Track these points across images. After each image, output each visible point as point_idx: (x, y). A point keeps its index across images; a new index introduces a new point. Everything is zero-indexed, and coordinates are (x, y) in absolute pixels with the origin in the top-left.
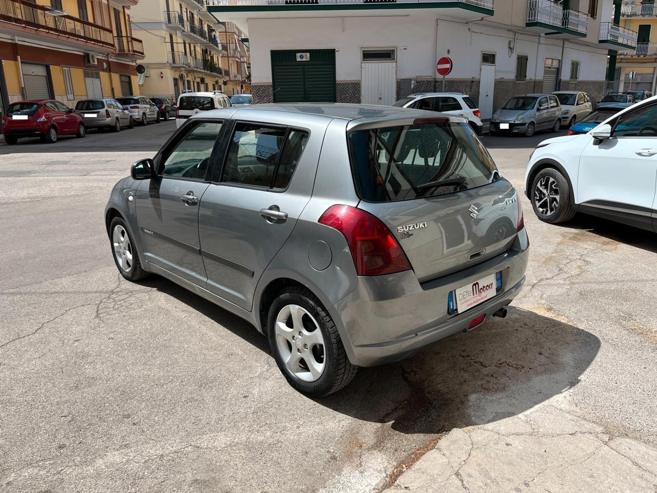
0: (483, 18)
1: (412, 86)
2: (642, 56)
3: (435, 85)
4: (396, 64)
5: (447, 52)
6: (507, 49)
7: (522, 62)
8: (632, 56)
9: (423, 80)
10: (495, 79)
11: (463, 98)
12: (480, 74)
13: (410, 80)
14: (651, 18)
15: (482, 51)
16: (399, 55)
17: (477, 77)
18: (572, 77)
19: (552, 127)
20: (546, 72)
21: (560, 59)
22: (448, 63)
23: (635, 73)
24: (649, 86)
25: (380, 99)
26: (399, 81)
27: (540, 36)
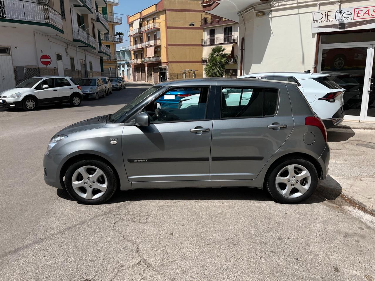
0: (57, 34)
1: (25, 71)
2: (109, 60)
3: (39, 71)
4: (12, 57)
5: (41, 52)
6: (65, 53)
7: (72, 60)
8: (105, 60)
9: (31, 68)
10: (64, 69)
11: (70, 79)
12: (57, 66)
13: (23, 67)
14: (110, 42)
15: (56, 53)
16: (13, 51)
17: (56, 67)
18: (90, 70)
19: (103, 95)
20: (81, 67)
21: (85, 60)
22: (49, 58)
23: (111, 68)
24: (114, 75)
25: (4, 79)
26: (15, 68)
27: (76, 47)
